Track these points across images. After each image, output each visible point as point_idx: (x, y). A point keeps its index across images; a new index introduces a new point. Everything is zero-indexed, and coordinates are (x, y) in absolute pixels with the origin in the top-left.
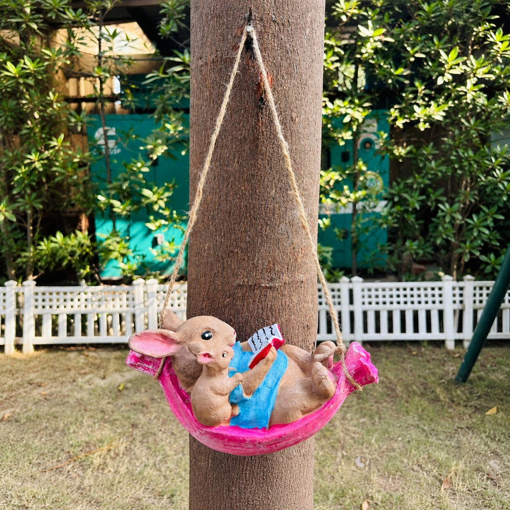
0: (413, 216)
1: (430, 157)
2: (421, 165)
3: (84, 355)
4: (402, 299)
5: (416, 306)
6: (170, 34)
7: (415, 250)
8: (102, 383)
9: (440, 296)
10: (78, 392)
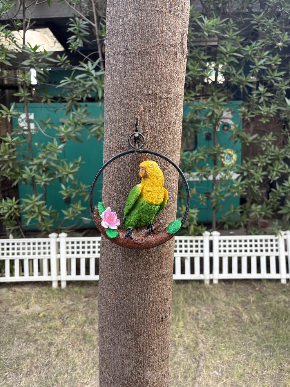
0: (258, 187)
1: (270, 143)
2: (264, 149)
3: (12, 290)
4: (248, 248)
5: (259, 254)
6: (77, 49)
7: (258, 212)
8: (27, 312)
9: (277, 245)
10: (9, 319)
